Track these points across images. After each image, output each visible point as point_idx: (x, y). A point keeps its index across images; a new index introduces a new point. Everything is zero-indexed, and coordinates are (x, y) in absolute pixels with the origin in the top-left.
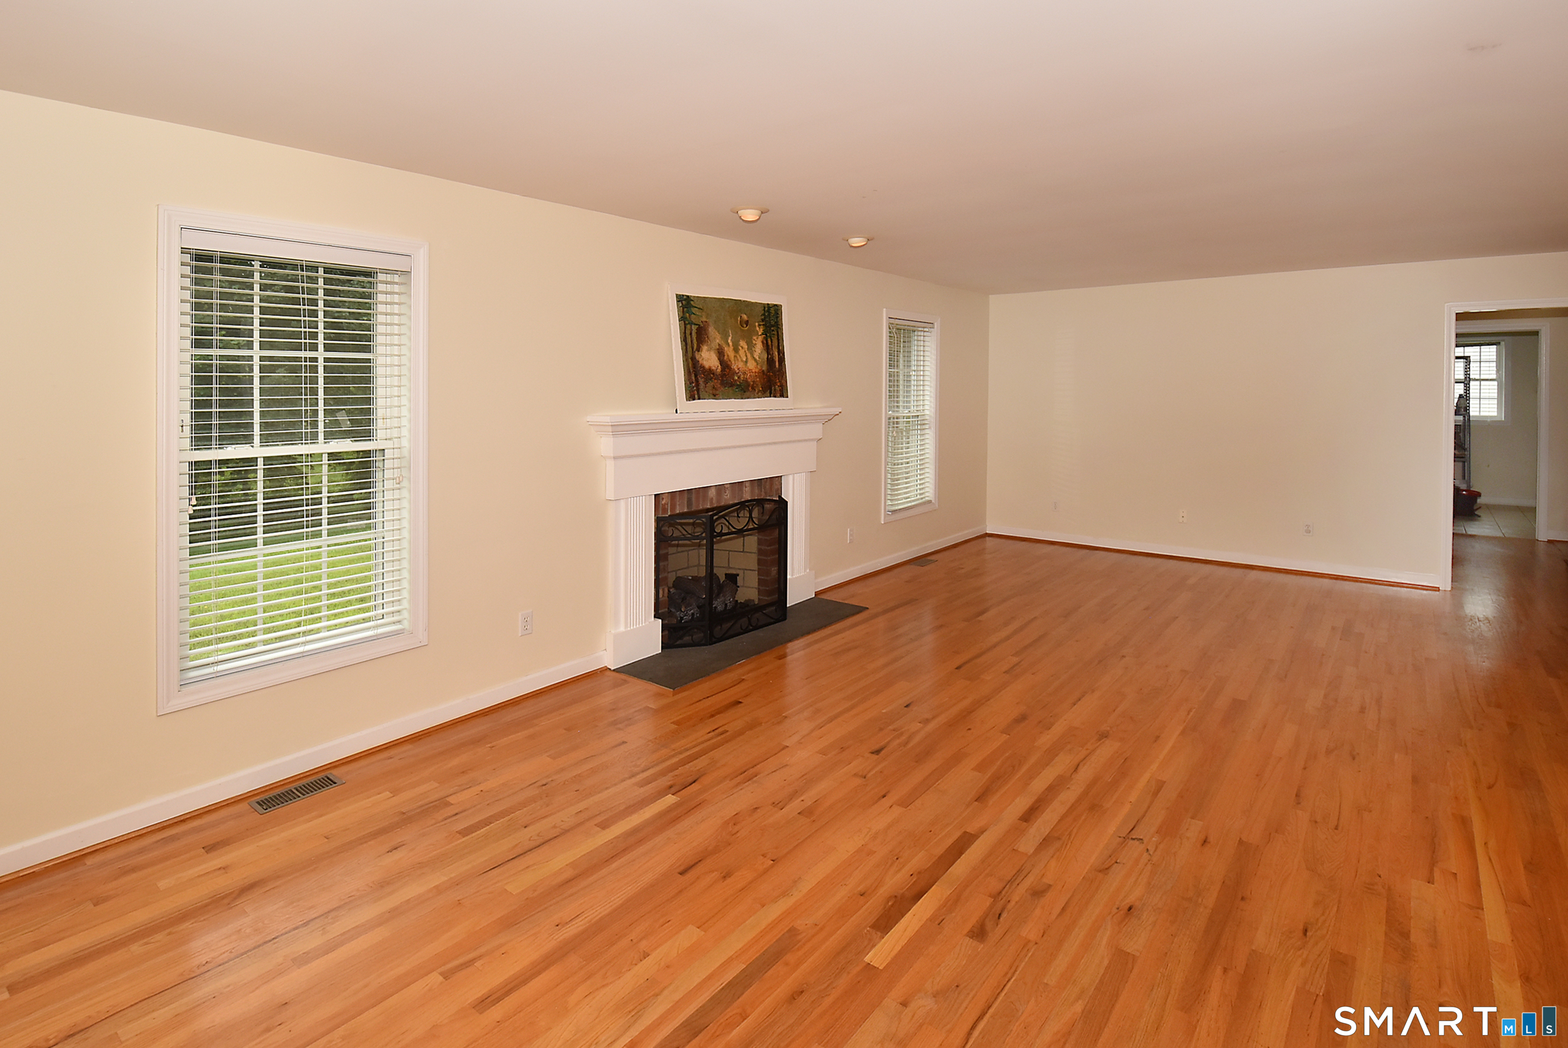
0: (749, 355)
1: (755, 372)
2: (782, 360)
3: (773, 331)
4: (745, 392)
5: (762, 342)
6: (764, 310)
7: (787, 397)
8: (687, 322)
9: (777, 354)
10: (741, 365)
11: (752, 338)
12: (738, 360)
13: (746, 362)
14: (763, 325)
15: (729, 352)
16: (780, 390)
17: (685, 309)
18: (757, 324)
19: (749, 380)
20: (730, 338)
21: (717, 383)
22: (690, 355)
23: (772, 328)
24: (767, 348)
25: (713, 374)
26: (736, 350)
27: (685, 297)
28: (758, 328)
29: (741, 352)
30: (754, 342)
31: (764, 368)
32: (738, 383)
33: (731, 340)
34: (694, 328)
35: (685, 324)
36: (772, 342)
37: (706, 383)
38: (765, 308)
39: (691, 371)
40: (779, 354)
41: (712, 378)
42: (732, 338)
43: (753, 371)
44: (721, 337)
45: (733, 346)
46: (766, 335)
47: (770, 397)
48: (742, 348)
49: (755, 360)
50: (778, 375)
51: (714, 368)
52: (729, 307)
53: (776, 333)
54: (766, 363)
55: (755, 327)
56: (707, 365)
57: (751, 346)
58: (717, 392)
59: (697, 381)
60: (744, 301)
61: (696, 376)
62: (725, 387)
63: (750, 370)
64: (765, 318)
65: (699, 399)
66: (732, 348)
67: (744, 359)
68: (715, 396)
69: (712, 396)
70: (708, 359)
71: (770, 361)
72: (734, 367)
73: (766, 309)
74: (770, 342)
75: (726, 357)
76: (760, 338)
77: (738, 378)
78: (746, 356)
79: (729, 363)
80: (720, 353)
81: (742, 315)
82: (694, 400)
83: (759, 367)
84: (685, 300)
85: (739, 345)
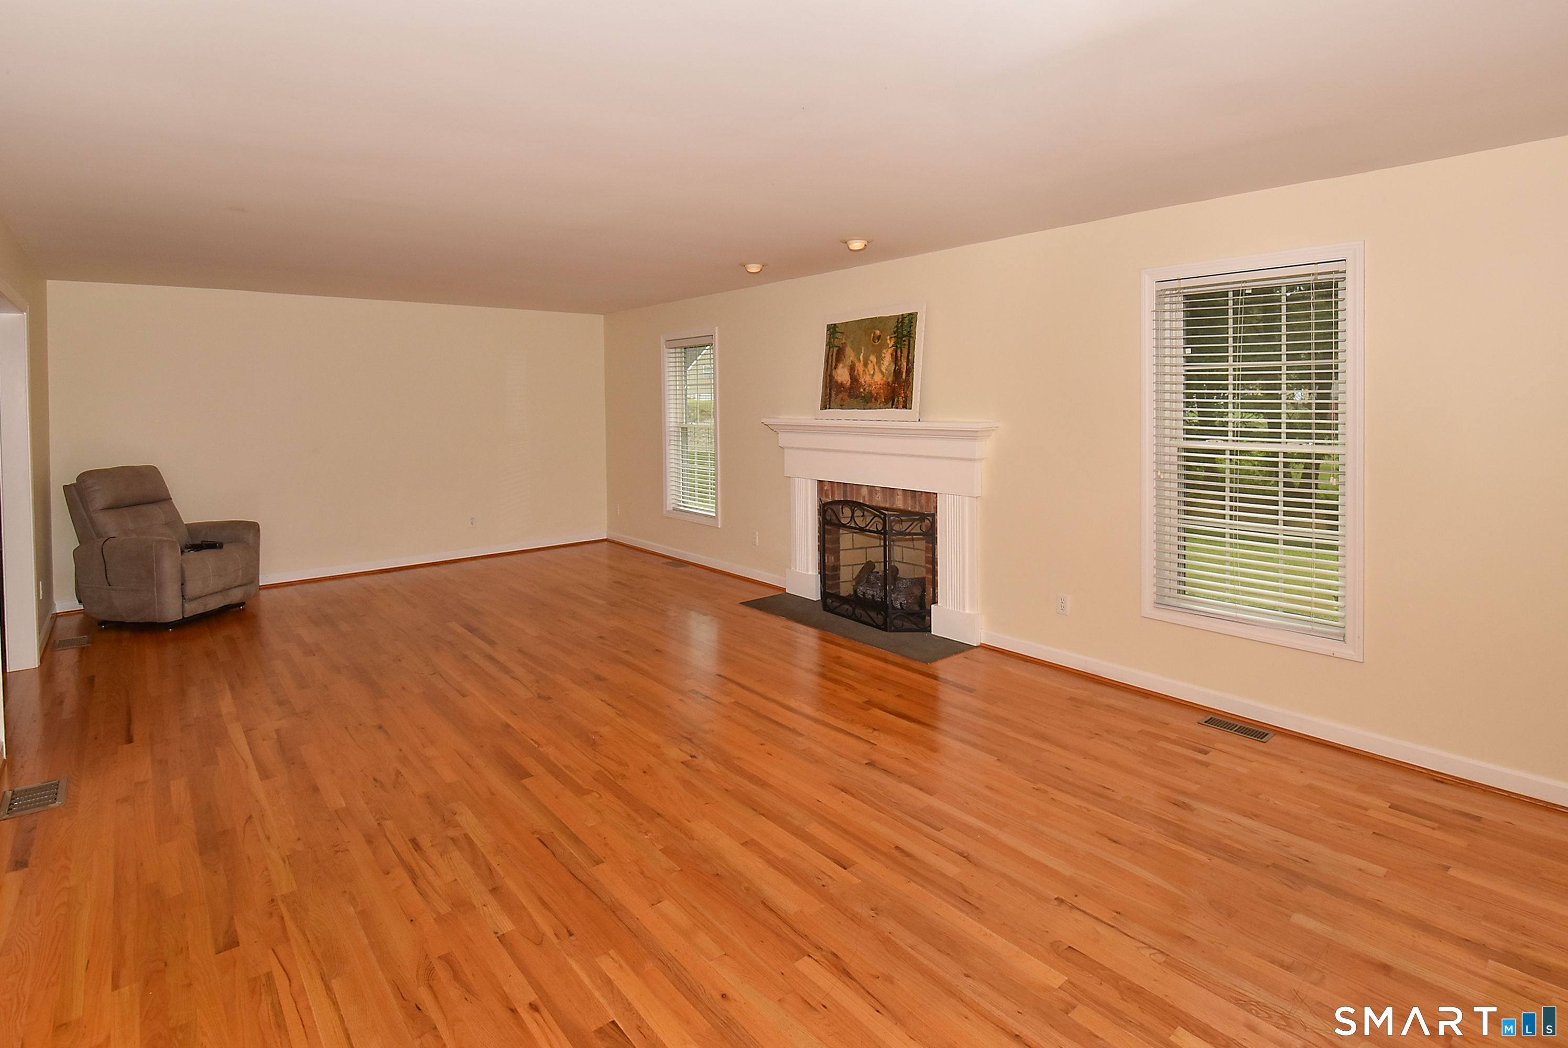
0: (876, 368)
1: (880, 384)
2: (910, 370)
3: (904, 341)
4: (868, 403)
5: (892, 355)
6: (898, 322)
7: (911, 409)
8: (831, 346)
9: (905, 364)
10: (868, 378)
11: (881, 352)
12: (866, 373)
13: (873, 375)
14: (895, 337)
15: (860, 367)
16: (903, 402)
17: (832, 336)
18: (888, 337)
19: (873, 392)
20: (862, 354)
21: (845, 395)
22: (829, 373)
23: (904, 339)
24: (896, 359)
25: (843, 388)
26: (866, 365)
27: (833, 326)
28: (889, 341)
29: (870, 366)
30: (883, 355)
31: (890, 380)
32: (863, 395)
33: (863, 356)
34: (835, 349)
35: (830, 348)
36: (901, 353)
37: (837, 395)
38: (898, 319)
39: (828, 385)
40: (907, 365)
41: (842, 391)
42: (864, 354)
43: (879, 383)
44: (855, 355)
45: (864, 361)
46: (897, 346)
47: (892, 408)
48: (872, 362)
49: (882, 372)
50: (904, 386)
51: (845, 382)
52: (865, 326)
53: (907, 343)
54: (892, 374)
55: (887, 339)
56: (839, 379)
57: (880, 359)
58: (844, 403)
59: (830, 394)
60: (879, 318)
61: (830, 390)
62: (851, 398)
63: (875, 382)
64: (897, 330)
65: (829, 408)
66: (862, 362)
67: (872, 373)
68: (842, 407)
69: (840, 407)
70: (842, 375)
71: (897, 373)
72: (862, 380)
73: (900, 320)
74: (899, 353)
75: (856, 372)
76: (890, 351)
77: (864, 390)
78: (874, 369)
79: (858, 377)
80: (852, 368)
81: (876, 331)
82: (826, 409)
83: (884, 379)
84: (832, 328)
85: (869, 360)
